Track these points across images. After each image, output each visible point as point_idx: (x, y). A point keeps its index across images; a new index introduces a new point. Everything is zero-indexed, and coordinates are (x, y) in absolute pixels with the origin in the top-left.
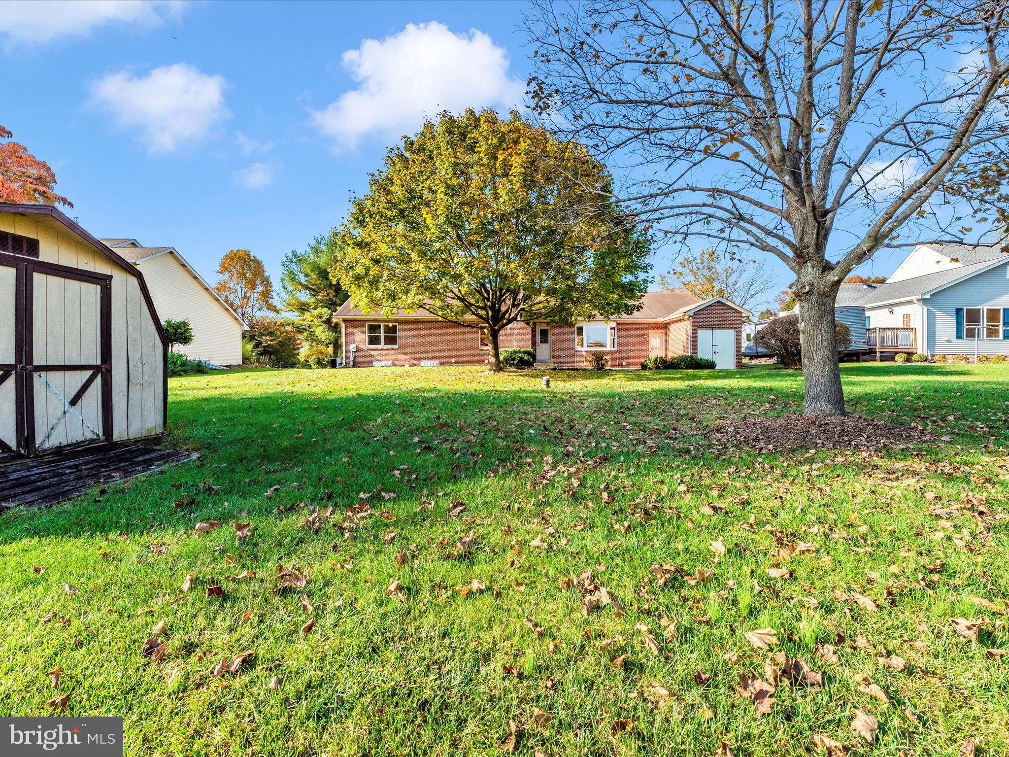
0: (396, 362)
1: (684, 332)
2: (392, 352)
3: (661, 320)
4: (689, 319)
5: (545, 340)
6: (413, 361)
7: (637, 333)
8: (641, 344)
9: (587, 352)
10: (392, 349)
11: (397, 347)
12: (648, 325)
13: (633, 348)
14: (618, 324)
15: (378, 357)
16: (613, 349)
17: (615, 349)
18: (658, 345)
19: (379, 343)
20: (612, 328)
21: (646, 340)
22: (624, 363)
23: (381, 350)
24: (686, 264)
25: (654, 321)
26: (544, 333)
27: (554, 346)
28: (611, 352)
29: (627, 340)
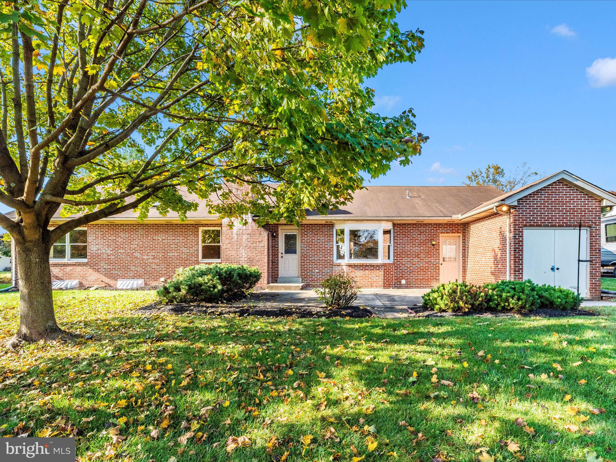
0: (85, 283)
1: (496, 235)
2: (79, 269)
3: (458, 217)
4: (508, 212)
5: (290, 249)
6: (107, 280)
7: (423, 237)
8: (428, 253)
9: (350, 266)
10: (79, 264)
11: (85, 260)
12: (439, 225)
13: (416, 260)
14: (394, 225)
15: (60, 275)
16: (387, 261)
17: (391, 261)
18: (453, 255)
19: (64, 257)
20: (386, 232)
21: (436, 247)
22: (403, 282)
23: (65, 265)
24: (473, 178)
25: (446, 220)
26: (290, 239)
27: (303, 257)
28: (384, 265)
29: (408, 248)
